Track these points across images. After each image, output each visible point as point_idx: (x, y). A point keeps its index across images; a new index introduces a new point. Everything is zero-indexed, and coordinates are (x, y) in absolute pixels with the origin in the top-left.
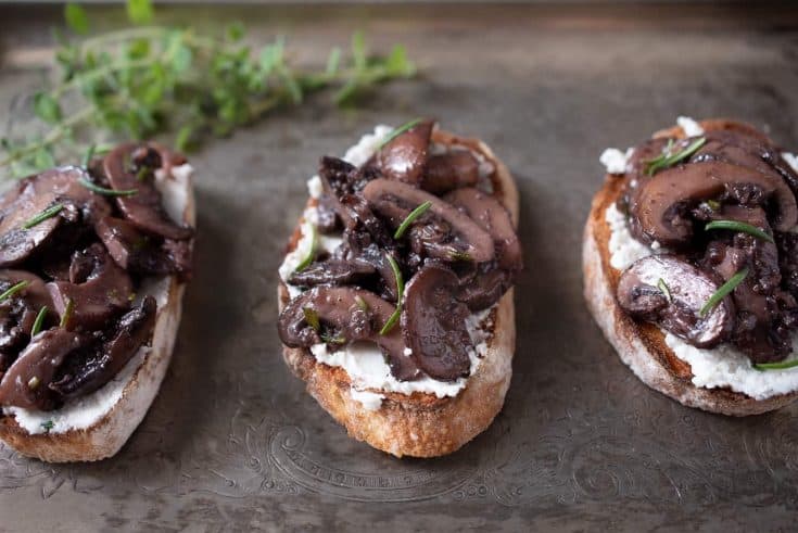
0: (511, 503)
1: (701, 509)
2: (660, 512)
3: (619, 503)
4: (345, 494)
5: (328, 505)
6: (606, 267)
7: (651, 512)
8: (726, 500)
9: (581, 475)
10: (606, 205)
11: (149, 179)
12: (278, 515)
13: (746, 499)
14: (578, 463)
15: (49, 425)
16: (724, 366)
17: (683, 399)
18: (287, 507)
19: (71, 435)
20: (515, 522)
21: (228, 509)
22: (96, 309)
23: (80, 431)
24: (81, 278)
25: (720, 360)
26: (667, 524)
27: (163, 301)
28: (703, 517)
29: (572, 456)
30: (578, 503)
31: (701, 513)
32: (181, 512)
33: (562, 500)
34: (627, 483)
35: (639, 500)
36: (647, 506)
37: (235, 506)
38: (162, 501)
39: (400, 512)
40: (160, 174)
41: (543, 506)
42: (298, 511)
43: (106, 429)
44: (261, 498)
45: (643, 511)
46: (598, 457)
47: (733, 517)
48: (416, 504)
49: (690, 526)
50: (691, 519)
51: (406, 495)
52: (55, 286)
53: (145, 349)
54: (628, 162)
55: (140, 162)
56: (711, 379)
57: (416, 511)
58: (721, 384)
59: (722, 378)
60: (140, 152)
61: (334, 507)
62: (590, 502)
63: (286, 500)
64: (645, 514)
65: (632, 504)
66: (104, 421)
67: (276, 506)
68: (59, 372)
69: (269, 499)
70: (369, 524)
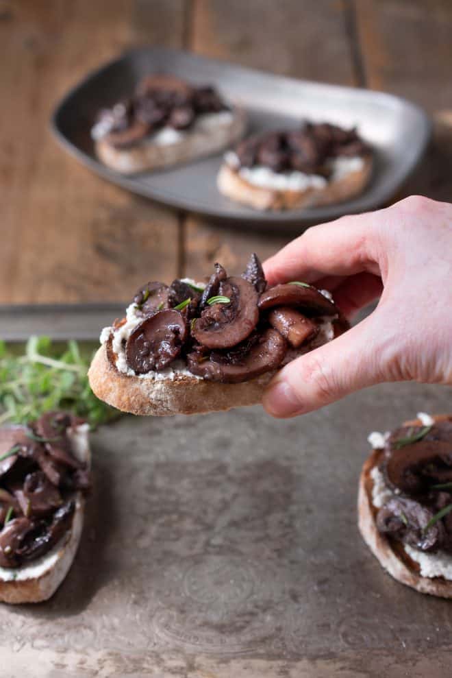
0: (302, 652)
1: (417, 653)
2: (393, 655)
3: (368, 651)
4: (200, 648)
5: (191, 655)
6: (371, 506)
7: (387, 656)
8: (432, 648)
9: (345, 635)
10: (371, 468)
11: (63, 433)
12: (159, 661)
13: (444, 647)
14: (343, 629)
15: (15, 576)
16: (440, 564)
17: (418, 588)
18: (164, 657)
19: (28, 582)
20: (304, 663)
21: (128, 658)
22: (42, 507)
23: (33, 579)
24: (31, 490)
25: (438, 560)
26: (397, 662)
27: (78, 505)
28: (419, 658)
29: (339, 624)
30: (343, 651)
31: (417, 656)
32: (99, 660)
33: (333, 650)
34: (373, 639)
35: (380, 649)
36: (385, 652)
37: (133, 656)
38: (87, 654)
39: (234, 658)
40: (69, 431)
41: (322, 653)
42: (171, 659)
43: (47, 579)
44: (149, 651)
45: (382, 654)
46: (355, 624)
47: (437, 657)
48: (243, 654)
49: (410, 664)
50: (410, 659)
51: (237, 649)
52: (20, 494)
53: (69, 532)
54: (386, 441)
55: (59, 422)
56: (431, 572)
57: (244, 658)
58: (437, 574)
59: (438, 570)
60: (59, 417)
61: (194, 656)
62: (350, 651)
63: (163, 652)
64: (384, 658)
65: (376, 652)
66: (48, 573)
67: (158, 656)
68: (22, 544)
69: (153, 652)
70: (215, 665)
